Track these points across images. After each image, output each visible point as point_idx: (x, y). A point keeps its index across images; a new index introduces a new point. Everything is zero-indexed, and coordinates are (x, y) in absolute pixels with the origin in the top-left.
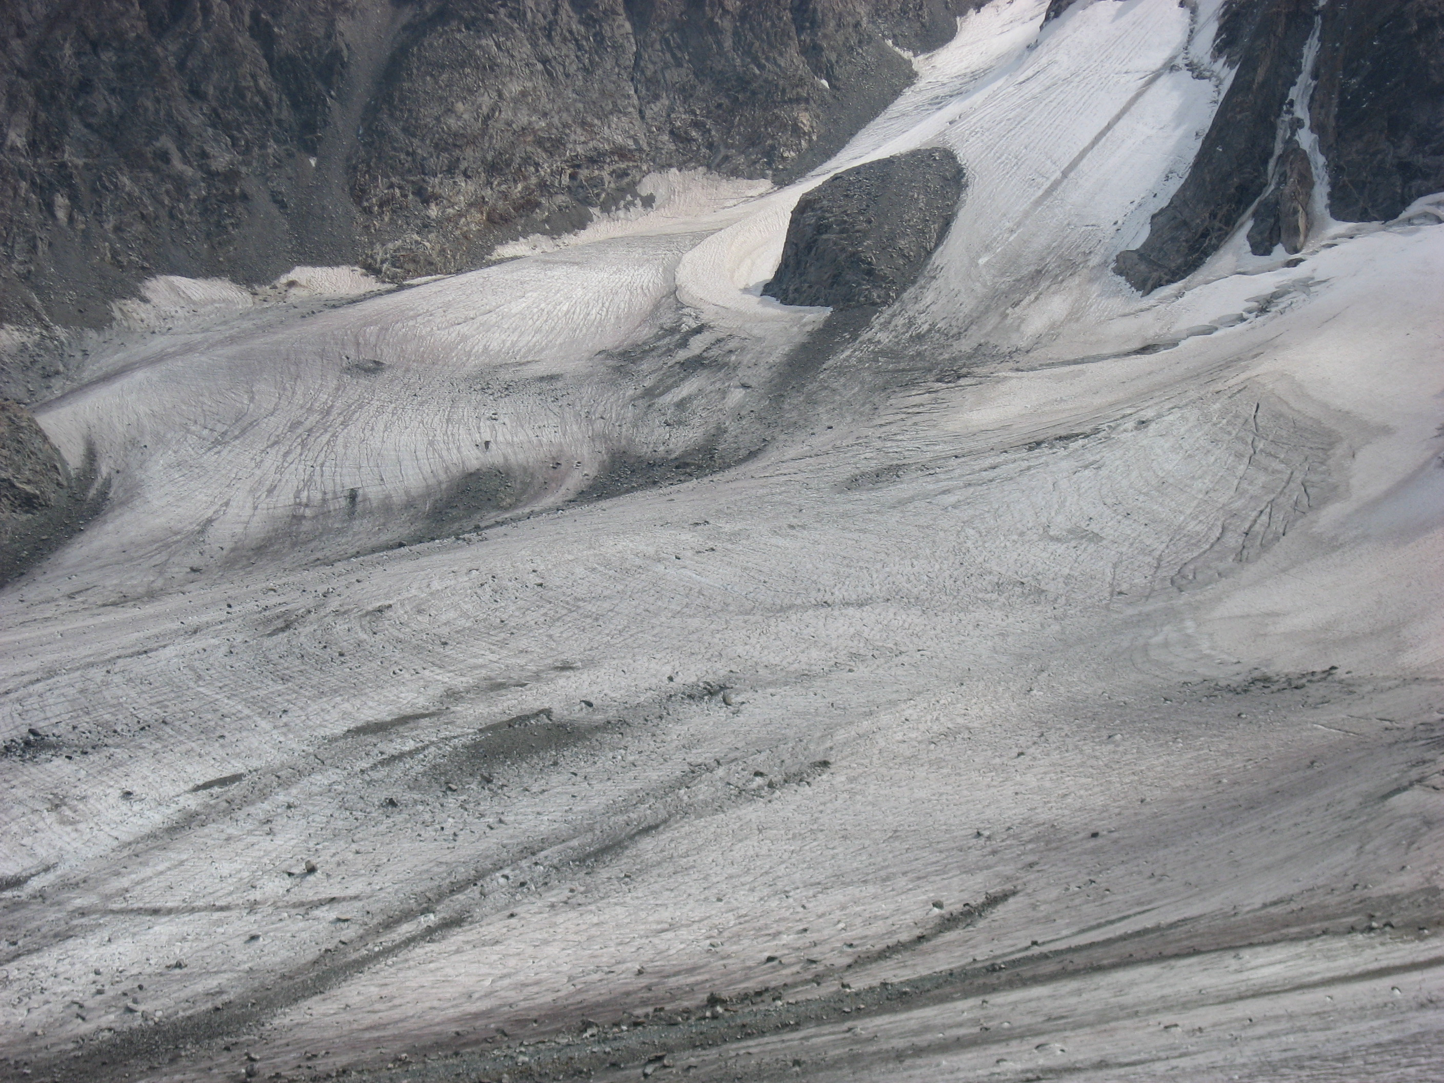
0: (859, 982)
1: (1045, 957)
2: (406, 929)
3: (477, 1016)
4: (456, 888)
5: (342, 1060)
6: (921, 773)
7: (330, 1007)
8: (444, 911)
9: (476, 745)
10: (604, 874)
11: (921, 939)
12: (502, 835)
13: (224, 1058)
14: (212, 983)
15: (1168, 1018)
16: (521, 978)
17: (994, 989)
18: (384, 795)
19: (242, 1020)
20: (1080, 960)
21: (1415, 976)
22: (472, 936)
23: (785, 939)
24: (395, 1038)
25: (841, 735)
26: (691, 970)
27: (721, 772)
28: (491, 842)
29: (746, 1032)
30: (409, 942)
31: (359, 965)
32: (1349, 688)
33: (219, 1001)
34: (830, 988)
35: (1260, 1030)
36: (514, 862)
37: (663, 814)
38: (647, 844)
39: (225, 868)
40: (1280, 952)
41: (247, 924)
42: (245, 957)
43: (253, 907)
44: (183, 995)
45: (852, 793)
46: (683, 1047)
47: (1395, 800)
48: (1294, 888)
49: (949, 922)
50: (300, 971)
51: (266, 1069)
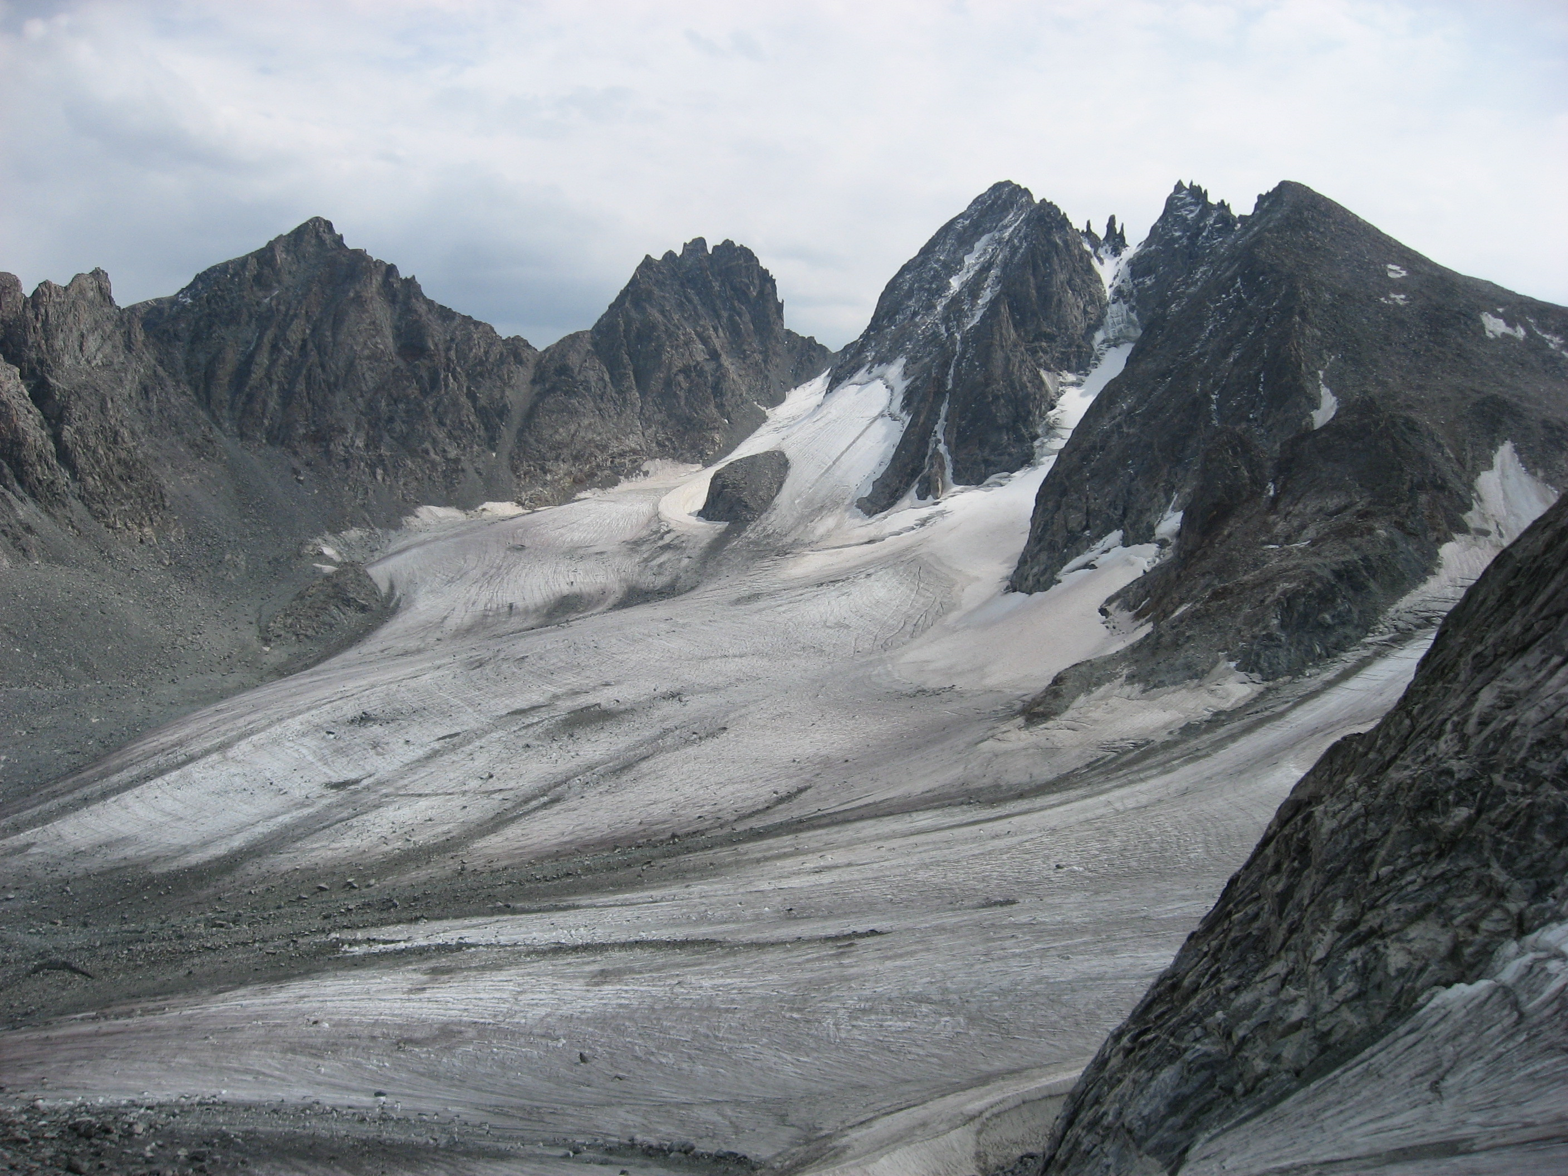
0: (740, 828)
1: (824, 816)
2: (534, 803)
3: (566, 843)
4: (557, 785)
5: (504, 863)
6: (768, 733)
7: (499, 839)
8: (551, 795)
9: (566, 720)
10: (624, 778)
11: (768, 808)
12: (577, 760)
13: (451, 862)
14: (446, 828)
15: (879, 844)
16: (586, 826)
17: (801, 831)
18: (525, 742)
19: (459, 845)
20: (839, 817)
21: (990, 824)
22: (564, 807)
23: (706, 808)
24: (529, 853)
25: (732, 716)
26: (664, 822)
27: (677, 732)
28: (573, 764)
29: (689, 850)
30: (536, 809)
31: (513, 820)
32: (961, 695)
33: (448, 836)
34: (727, 830)
35: (920, 849)
36: (583, 773)
37: (651, 751)
38: (644, 766)
39: (452, 776)
40: (929, 814)
41: (462, 801)
42: (461, 816)
43: (464, 793)
44: (432, 833)
45: (737, 742)
46: (660, 857)
47: (981, 745)
48: (936, 785)
49: (780, 801)
50: (486, 822)
51: (469, 867)
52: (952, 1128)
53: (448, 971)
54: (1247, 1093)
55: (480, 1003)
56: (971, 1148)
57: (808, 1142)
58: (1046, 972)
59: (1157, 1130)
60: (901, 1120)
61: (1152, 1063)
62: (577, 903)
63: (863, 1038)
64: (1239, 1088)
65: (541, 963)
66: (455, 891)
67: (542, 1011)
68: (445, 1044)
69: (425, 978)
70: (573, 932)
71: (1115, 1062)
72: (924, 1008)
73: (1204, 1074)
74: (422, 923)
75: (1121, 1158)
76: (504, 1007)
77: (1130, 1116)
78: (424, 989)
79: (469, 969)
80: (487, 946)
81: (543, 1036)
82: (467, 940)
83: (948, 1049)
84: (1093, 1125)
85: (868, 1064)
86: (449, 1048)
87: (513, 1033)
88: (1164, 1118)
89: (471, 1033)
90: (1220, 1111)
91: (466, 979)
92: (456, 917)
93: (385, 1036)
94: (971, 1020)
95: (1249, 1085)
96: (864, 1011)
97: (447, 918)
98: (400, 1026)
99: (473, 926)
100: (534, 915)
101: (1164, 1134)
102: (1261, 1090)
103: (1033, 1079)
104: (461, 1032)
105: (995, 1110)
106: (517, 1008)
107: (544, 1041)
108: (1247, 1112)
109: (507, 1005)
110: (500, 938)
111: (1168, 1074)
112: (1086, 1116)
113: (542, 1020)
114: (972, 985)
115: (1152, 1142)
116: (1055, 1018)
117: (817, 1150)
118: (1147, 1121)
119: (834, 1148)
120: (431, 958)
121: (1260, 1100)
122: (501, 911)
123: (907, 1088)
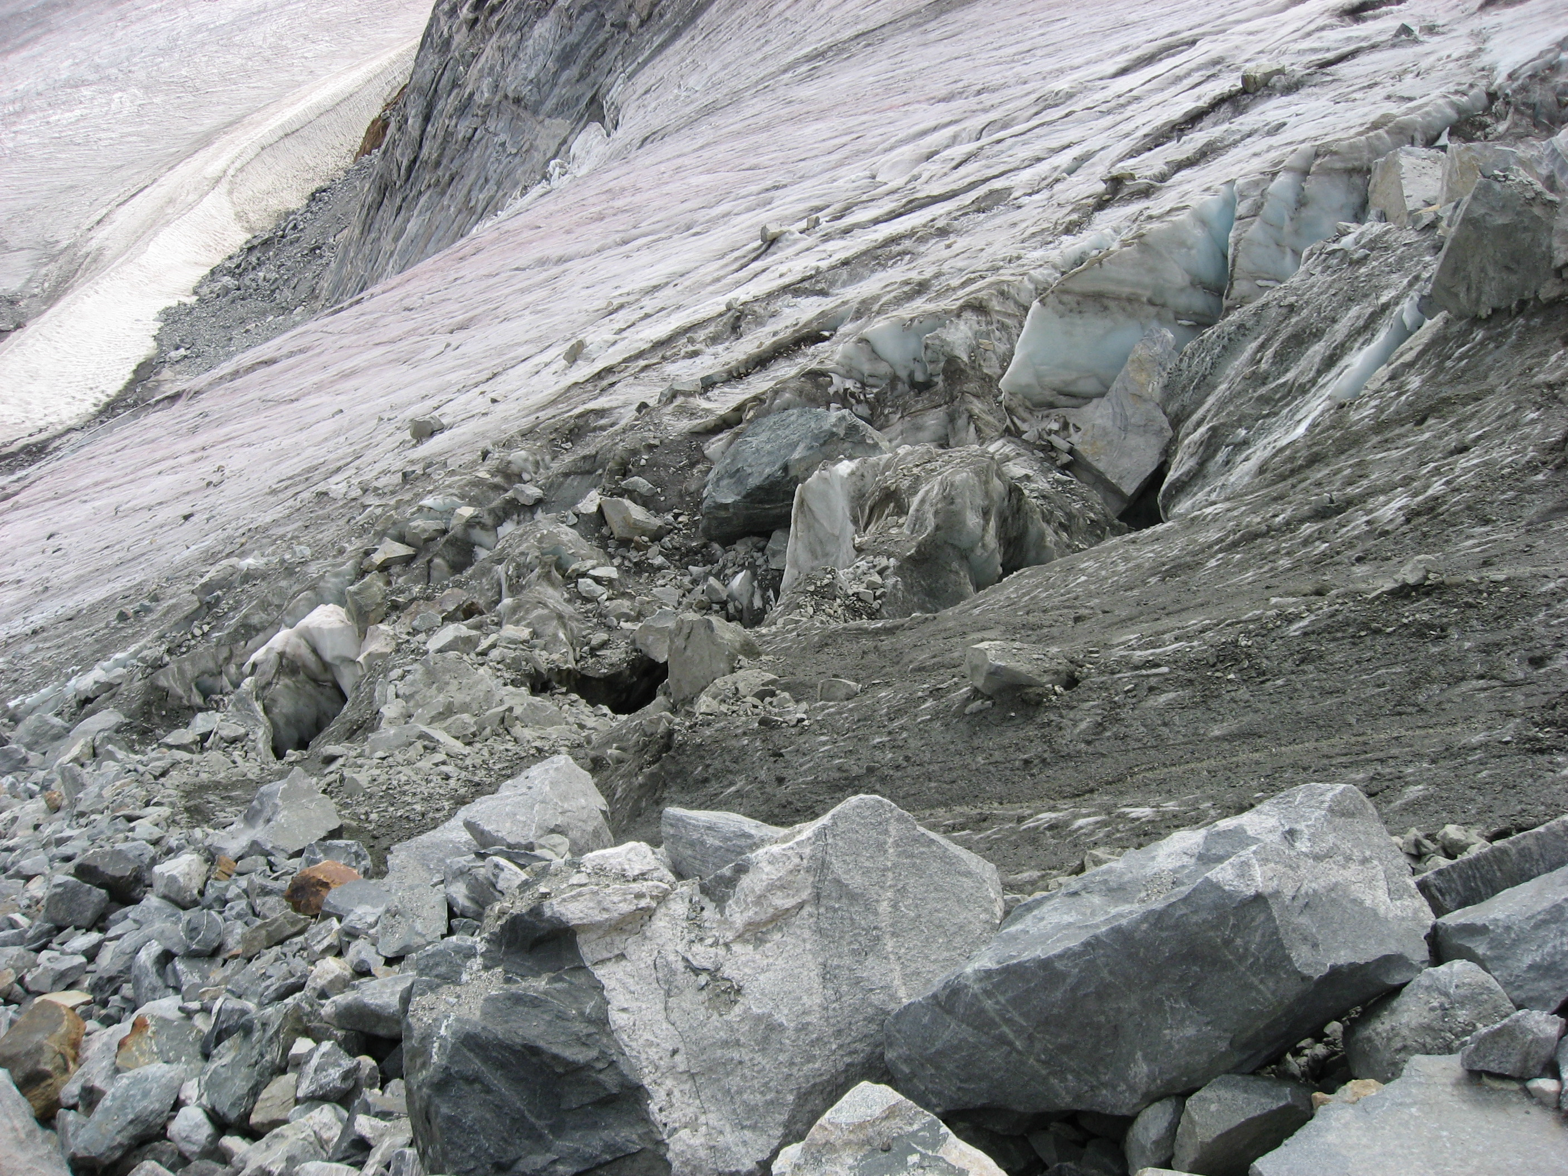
52: (202, 196)
54: (643, 24)
56: (229, 212)
57: (53, 258)
58: (199, 19)
59: (552, 89)
60: (143, 205)
61: (517, 23)
63: (36, 140)
64: (634, 20)
71: (460, 38)
72: (86, 92)
73: (588, 17)
75: (514, 131)
77: (511, 85)
83: (141, 124)
84: (463, 109)
85: (60, 164)
88: (556, 74)
90: (618, 49)
94: (147, 88)
95: (644, 14)
96: (16, 113)
101: (561, 91)
102: (661, 16)
103: (259, 124)
105: (238, 164)
108: (658, 41)
111: (543, 29)
112: (447, 104)
114: (124, 55)
115: (550, 104)
116: (239, 62)
117: (71, 262)
118: (536, 83)
119: (88, 255)
121: (667, 25)
123: (124, 173)
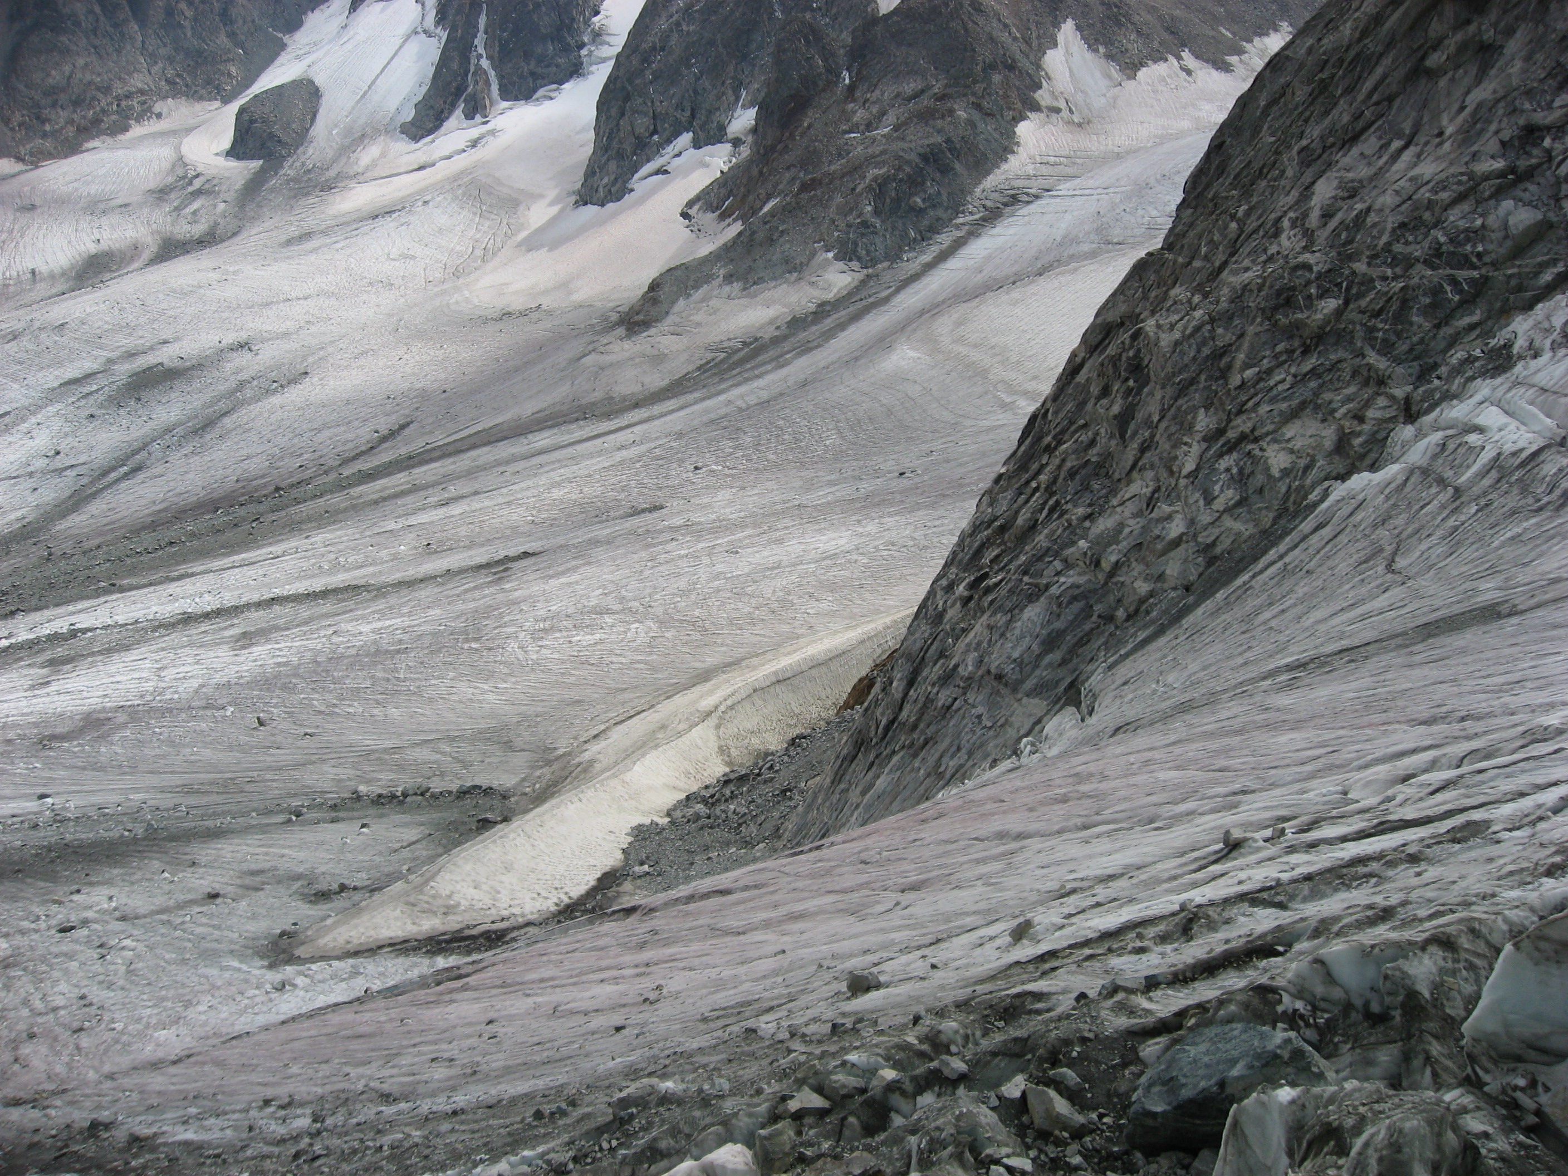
0: (347, 472)
1: (434, 449)
2: (113, 475)
3: (160, 511)
4: (135, 452)
5: (96, 542)
6: (354, 372)
7: (84, 517)
8: (132, 463)
9: (129, 384)
10: (208, 437)
11: (372, 448)
12: (151, 425)
13: (34, 549)
14: (19, 514)
15: (502, 469)
16: (178, 491)
17: (413, 467)
18: (88, 412)
19: (39, 529)
20: (451, 449)
21: (612, 437)
22: (148, 474)
23: (306, 456)
24: (121, 528)
25: (311, 360)
26: (263, 476)
27: (255, 383)
28: (147, 429)
29: (297, 502)
30: (117, 481)
31: (94, 496)
32: (550, 313)
33: (24, 522)
34: (333, 476)
35: (546, 469)
36: (161, 437)
37: (231, 406)
38: (227, 420)
39: (12, 458)
40: (546, 434)
41: (31, 483)
42: (33, 499)
43: (31, 474)
44: (5, 521)
45: (323, 386)
46: (267, 513)
47: (583, 360)
48: (545, 405)
49: (384, 439)
50: (63, 502)
51: (57, 551)
52: (691, 727)
53: (69, 660)
54: (1129, 618)
55: (120, 686)
56: (713, 744)
57: (549, 763)
58: (719, 568)
59: (1033, 670)
60: (637, 727)
61: (1009, 604)
62: (190, 571)
63: (556, 656)
64: (1121, 614)
65: (173, 636)
66: (46, 578)
67: (195, 684)
68: (96, 734)
69: (45, 671)
70: (197, 600)
71: (953, 613)
72: (608, 619)
73: (1077, 606)
74: (19, 616)
75: (992, 705)
76: (149, 686)
77: (995, 661)
78: (48, 683)
79: (93, 654)
80: (105, 628)
81: (205, 708)
82: (78, 626)
83: (651, 653)
84: (947, 678)
85: (572, 680)
86: (103, 737)
87: (170, 710)
88: (1040, 657)
89: (121, 718)
90: (1102, 640)
91: (92, 665)
92: (57, 605)
93: (23, 737)
94: (661, 623)
95: (1132, 609)
96: (545, 630)
97: (47, 607)
98: (36, 725)
99: (80, 611)
100: (146, 590)
101: (1043, 673)
102: (1148, 613)
103: (755, 668)
104: (109, 719)
105: (729, 702)
106: (163, 685)
107: (209, 712)
108: (1142, 635)
109: (151, 684)
110: (116, 618)
111: (1033, 613)
112: (933, 672)
113: (196, 692)
114: (648, 591)
115: (1029, 684)
116: (747, 610)
117: (563, 769)
118: (1019, 663)
119: (580, 764)
120: (43, 650)
121: (1153, 622)
122: (106, 592)
123: (627, 696)
